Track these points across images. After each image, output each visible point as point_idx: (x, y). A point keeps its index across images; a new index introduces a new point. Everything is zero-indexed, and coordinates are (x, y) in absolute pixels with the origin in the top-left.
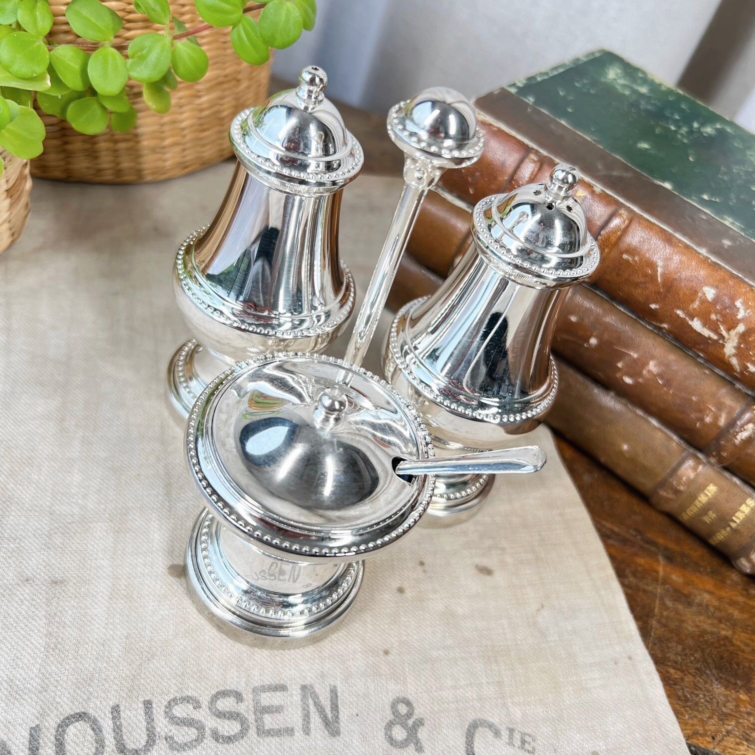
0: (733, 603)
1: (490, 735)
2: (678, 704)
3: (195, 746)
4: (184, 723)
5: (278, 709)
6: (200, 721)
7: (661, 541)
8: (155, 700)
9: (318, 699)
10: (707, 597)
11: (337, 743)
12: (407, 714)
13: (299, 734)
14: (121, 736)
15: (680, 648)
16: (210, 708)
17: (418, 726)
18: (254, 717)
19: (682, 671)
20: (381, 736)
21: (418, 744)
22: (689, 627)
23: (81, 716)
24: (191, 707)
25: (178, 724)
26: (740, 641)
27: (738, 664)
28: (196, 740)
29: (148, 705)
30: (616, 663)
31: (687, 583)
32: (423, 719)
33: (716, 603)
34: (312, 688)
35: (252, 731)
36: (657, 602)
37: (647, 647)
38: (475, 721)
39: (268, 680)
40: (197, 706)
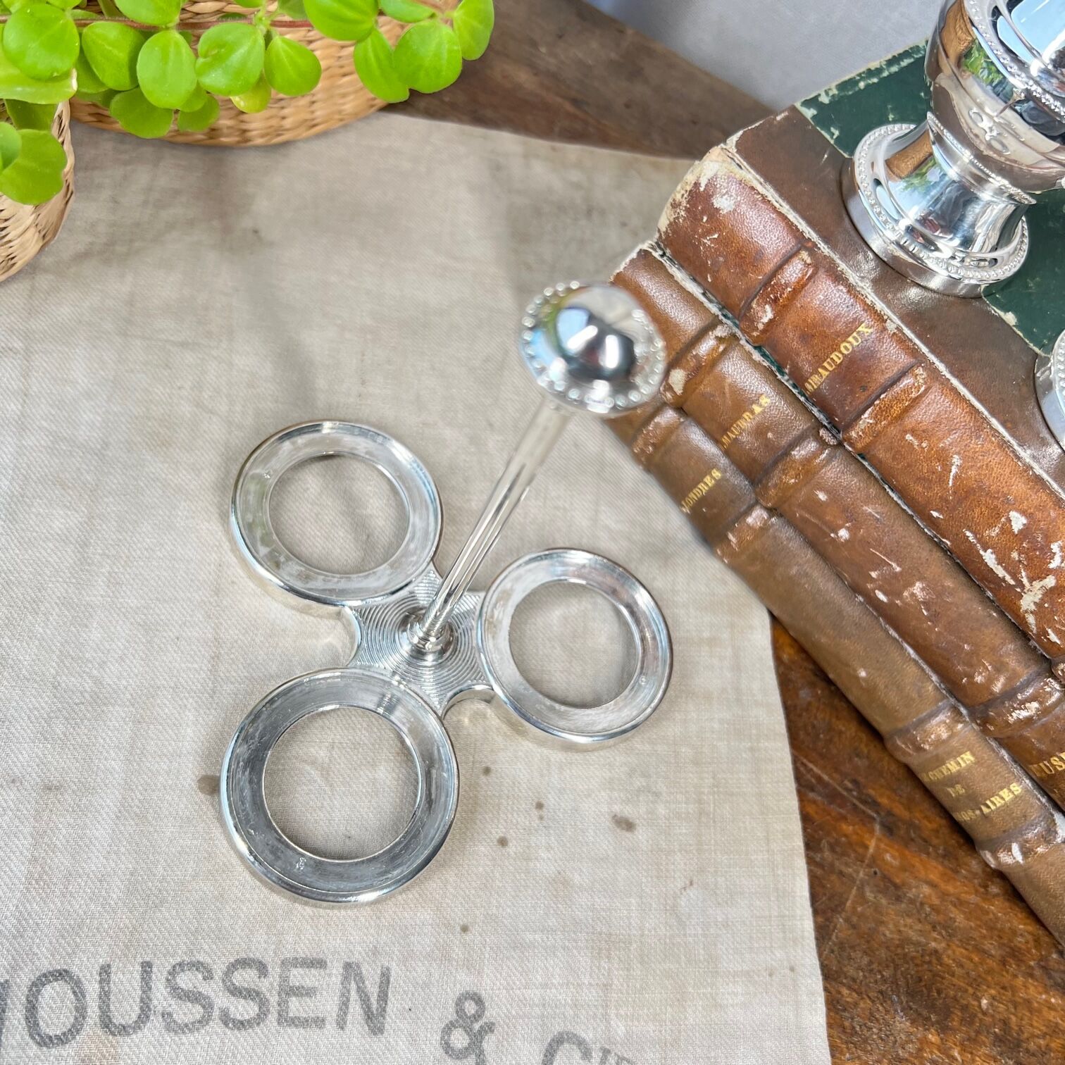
0: (959, 903)
1: (577, 1055)
2: (840, 1038)
3: (198, 1029)
4: (189, 997)
5: (308, 992)
6: (209, 997)
7: (884, 801)
8: (156, 962)
9: (363, 983)
10: (926, 890)
11: (377, 1044)
12: (474, 1016)
13: (330, 1027)
14: (108, 1006)
15: (866, 960)
16: (223, 981)
17: (486, 1032)
18: (277, 998)
19: (859, 994)
20: (436, 1040)
21: (482, 1056)
22: (888, 932)
23: (62, 975)
24: (200, 976)
25: (181, 999)
26: (954, 960)
27: (939, 992)
28: (199, 1022)
29: (147, 967)
30: (770, 975)
31: (903, 869)
32: (493, 1024)
33: (936, 901)
34: (358, 967)
35: (272, 1018)
36: (854, 891)
37: (820, 955)
38: (561, 1034)
39: (303, 951)
40: (208, 976)
